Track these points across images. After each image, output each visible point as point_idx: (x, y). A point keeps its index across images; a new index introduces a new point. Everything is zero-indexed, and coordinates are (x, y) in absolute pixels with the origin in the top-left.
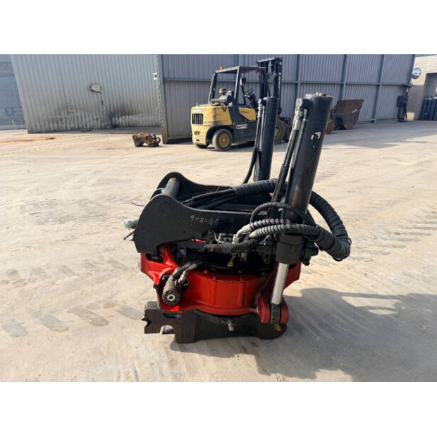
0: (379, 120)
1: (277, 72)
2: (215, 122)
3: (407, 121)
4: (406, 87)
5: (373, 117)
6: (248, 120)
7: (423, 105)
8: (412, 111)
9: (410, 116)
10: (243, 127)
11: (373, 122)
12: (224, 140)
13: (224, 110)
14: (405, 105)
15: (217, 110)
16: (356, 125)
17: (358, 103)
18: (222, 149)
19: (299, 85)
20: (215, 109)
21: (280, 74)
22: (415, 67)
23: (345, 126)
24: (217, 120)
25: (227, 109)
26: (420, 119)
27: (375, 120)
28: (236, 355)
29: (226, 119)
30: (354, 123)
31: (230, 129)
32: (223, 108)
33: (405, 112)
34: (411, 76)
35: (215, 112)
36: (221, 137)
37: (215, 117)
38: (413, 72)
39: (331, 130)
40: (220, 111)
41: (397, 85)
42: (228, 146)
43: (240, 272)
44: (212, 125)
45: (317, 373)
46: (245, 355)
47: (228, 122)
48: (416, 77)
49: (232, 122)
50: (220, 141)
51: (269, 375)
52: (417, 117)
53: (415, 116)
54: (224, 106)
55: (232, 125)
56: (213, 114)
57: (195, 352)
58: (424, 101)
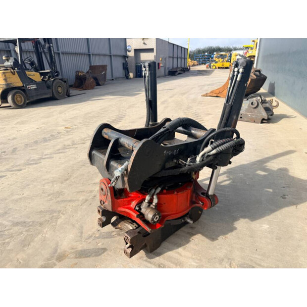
0: (116, 78)
1: (49, 43)
2: (7, 85)
3: (131, 79)
4: (125, 57)
5: (112, 77)
6: (35, 81)
7: (136, 68)
8: (132, 72)
9: (131, 75)
10: (33, 87)
11: (113, 79)
12: (19, 99)
13: (13, 74)
14: (127, 69)
15: (6, 74)
16: (106, 83)
17: (104, 67)
18: (18, 106)
19: (61, 54)
20: (4, 73)
21: (51, 45)
22: (127, 45)
23: (100, 83)
24: (9, 82)
25: (16, 73)
26: (136, 77)
27: (114, 78)
28: (191, 239)
29: (17, 81)
30: (105, 81)
31: (22, 89)
32: (12, 72)
33: (128, 73)
34: (126, 50)
35: (5, 76)
36: (15, 97)
37: (5, 80)
38: (128, 48)
39: (94, 86)
40: (9, 75)
41: (121, 56)
42: (24, 103)
43: (180, 184)
44: (5, 87)
45: (234, 225)
46: (195, 236)
47: (20, 84)
48: (129, 51)
49: (23, 83)
50: (15, 100)
51: (218, 239)
52: (135, 76)
53: (133, 75)
54: (12, 71)
55: (23, 86)
56: (3, 78)
57: (167, 252)
58: (136, 66)
